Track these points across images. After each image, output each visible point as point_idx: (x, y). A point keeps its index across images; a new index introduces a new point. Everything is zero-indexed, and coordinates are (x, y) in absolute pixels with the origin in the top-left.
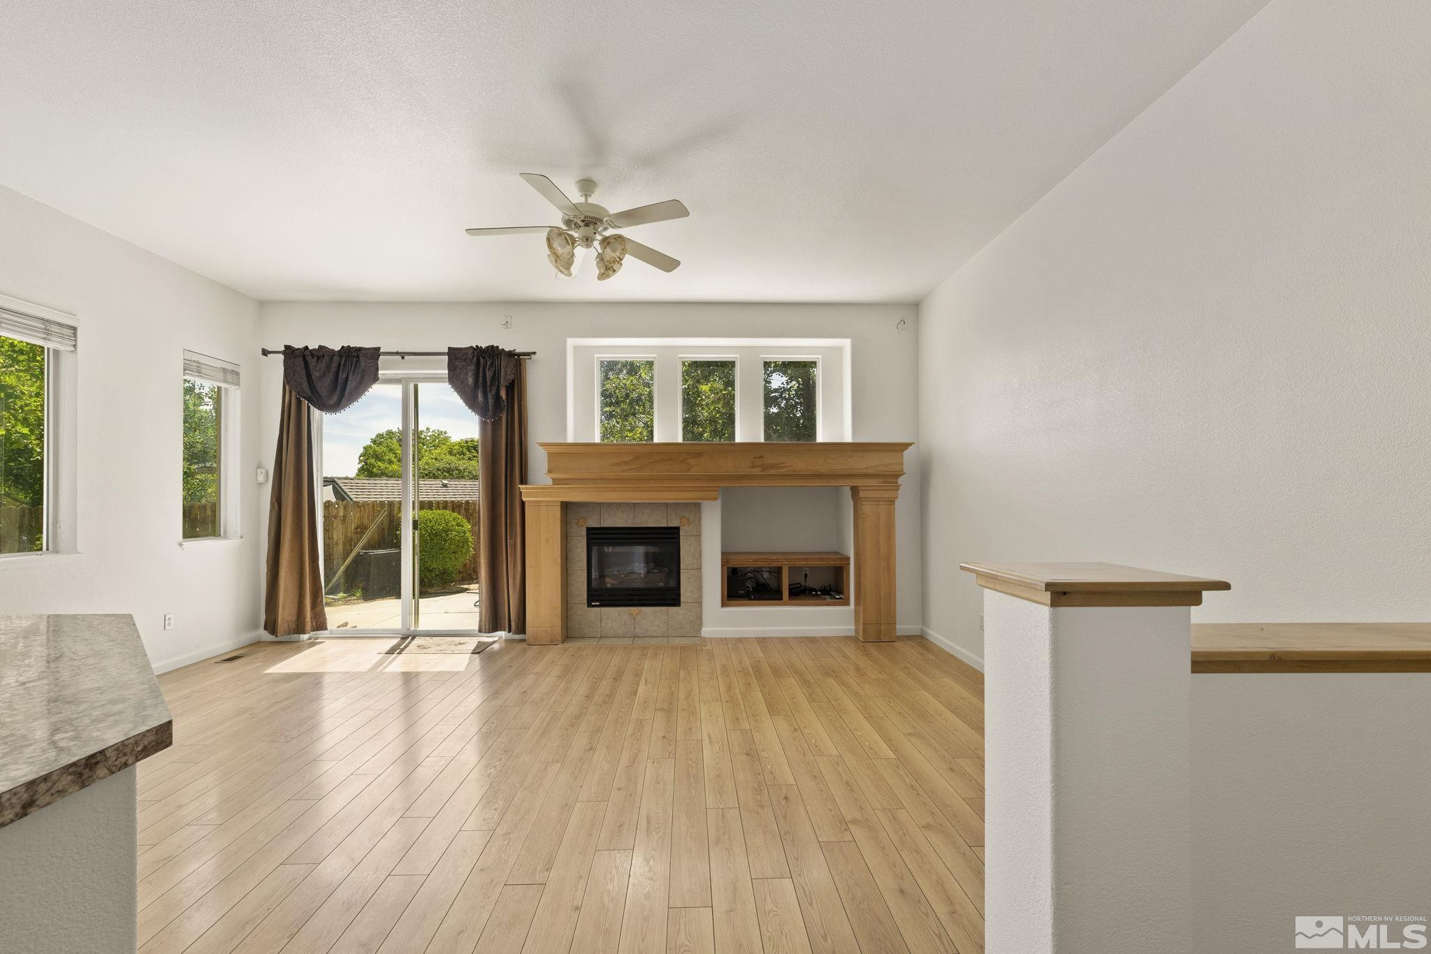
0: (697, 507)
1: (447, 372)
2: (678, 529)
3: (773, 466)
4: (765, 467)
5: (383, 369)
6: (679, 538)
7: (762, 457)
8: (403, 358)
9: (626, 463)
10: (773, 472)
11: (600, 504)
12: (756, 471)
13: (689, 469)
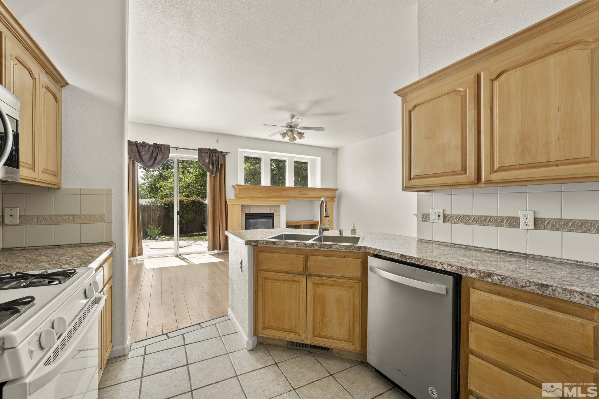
0: (279, 206)
1: (197, 156)
2: (273, 213)
3: (305, 194)
4: (302, 195)
5: (171, 153)
6: (274, 216)
7: (301, 191)
8: (177, 149)
9: (263, 192)
10: (304, 196)
11: (250, 206)
12: (300, 195)
13: (281, 195)
